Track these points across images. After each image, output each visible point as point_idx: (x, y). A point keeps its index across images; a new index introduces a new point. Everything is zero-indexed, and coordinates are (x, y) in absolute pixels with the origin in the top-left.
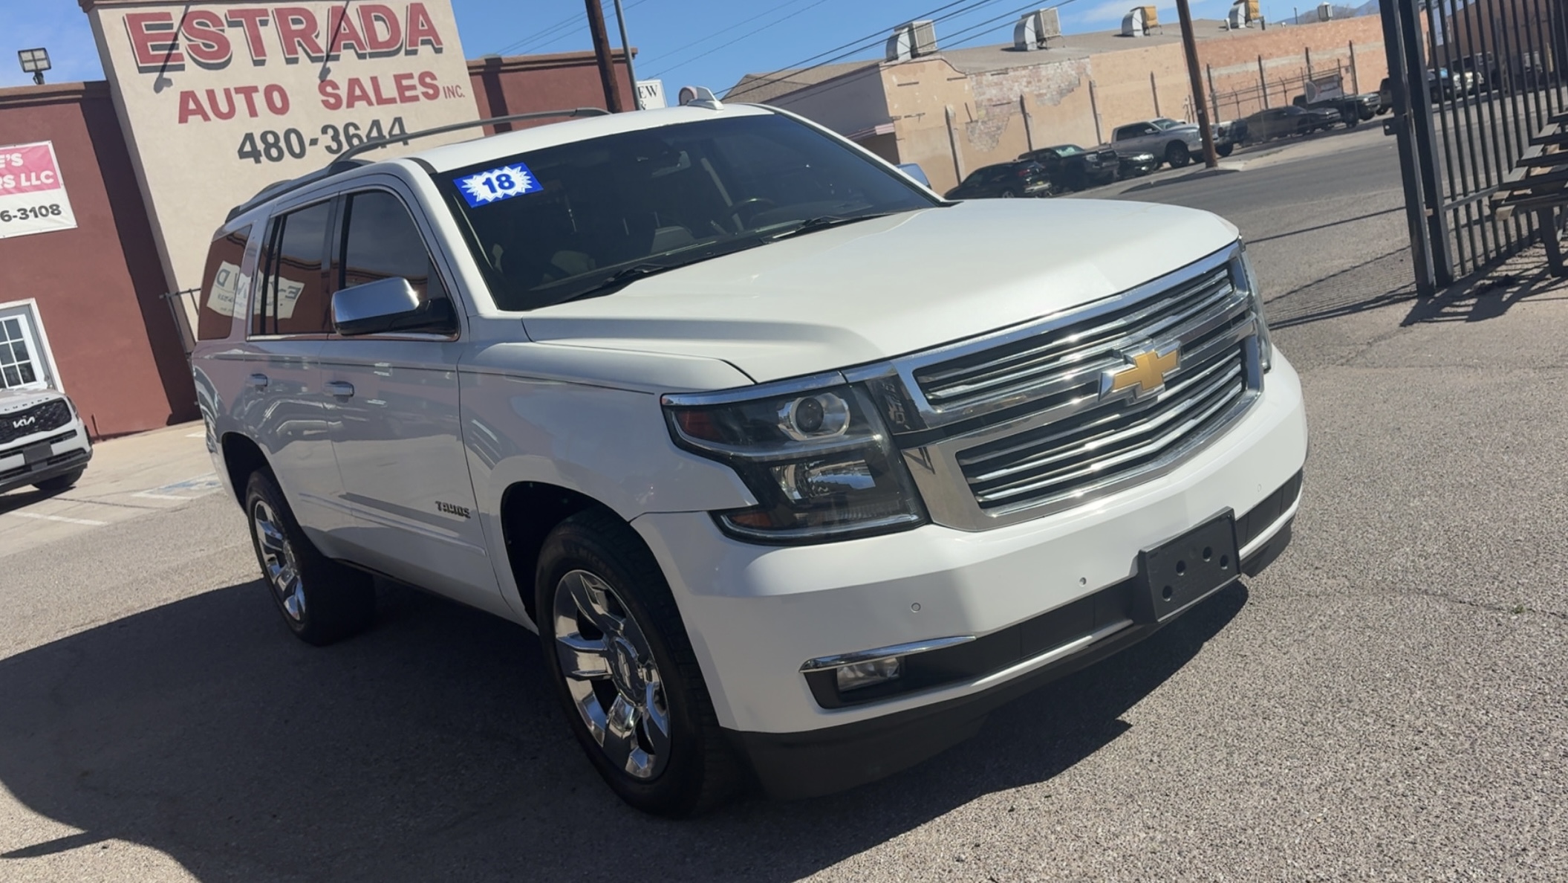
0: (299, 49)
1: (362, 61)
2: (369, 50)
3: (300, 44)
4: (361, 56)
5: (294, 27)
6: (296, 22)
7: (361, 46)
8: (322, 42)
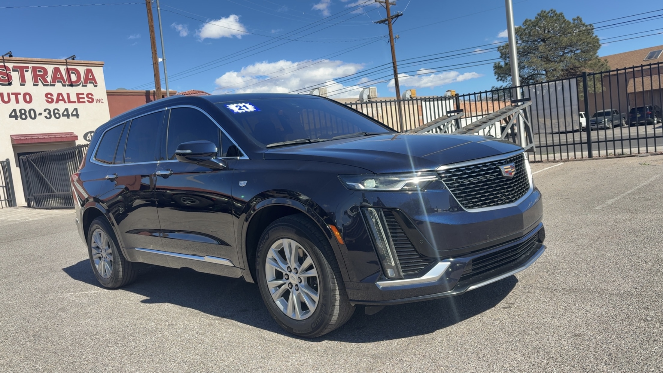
0: (39, 81)
1: (64, 87)
2: (67, 84)
3: (40, 79)
4: (64, 86)
5: (38, 73)
6: (39, 71)
7: (65, 82)
8: (49, 79)
